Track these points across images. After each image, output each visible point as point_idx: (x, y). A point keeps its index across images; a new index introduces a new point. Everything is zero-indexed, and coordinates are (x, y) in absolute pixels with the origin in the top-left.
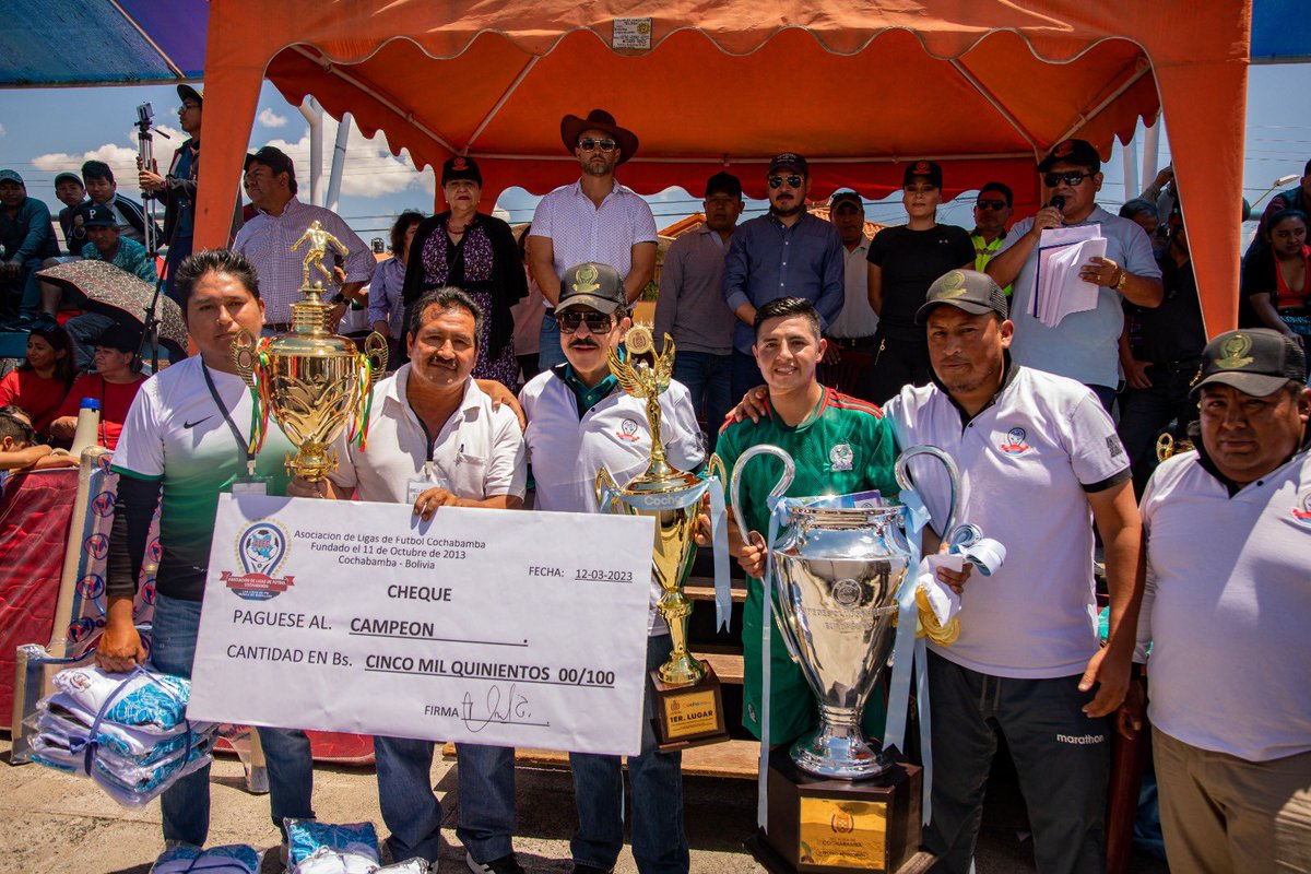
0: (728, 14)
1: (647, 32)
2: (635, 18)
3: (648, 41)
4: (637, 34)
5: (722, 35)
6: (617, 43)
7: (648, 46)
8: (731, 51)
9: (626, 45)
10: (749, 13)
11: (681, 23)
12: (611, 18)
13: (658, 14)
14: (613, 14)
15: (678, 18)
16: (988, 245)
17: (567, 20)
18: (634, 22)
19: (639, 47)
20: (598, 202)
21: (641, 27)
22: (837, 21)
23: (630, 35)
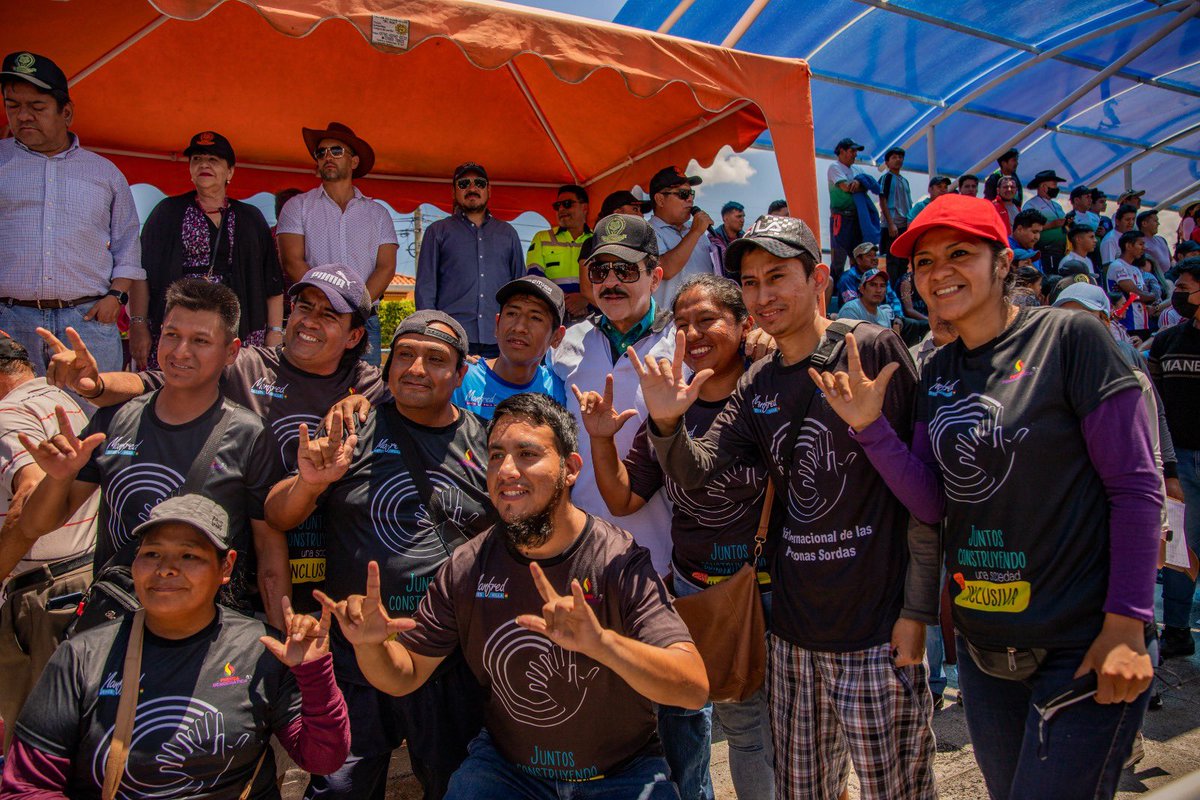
0: (477, 31)
1: (404, 33)
2: (394, 18)
3: (406, 42)
4: (395, 33)
5: (472, 48)
6: (376, 38)
7: (405, 47)
8: (481, 64)
9: (385, 41)
10: (494, 34)
11: (436, 31)
12: (369, 13)
13: (414, 19)
14: (372, 10)
15: (433, 26)
16: (575, 238)
17: (324, 7)
18: (393, 22)
19: (397, 46)
20: (343, 206)
21: (399, 28)
22: (565, 54)
23: (389, 33)
